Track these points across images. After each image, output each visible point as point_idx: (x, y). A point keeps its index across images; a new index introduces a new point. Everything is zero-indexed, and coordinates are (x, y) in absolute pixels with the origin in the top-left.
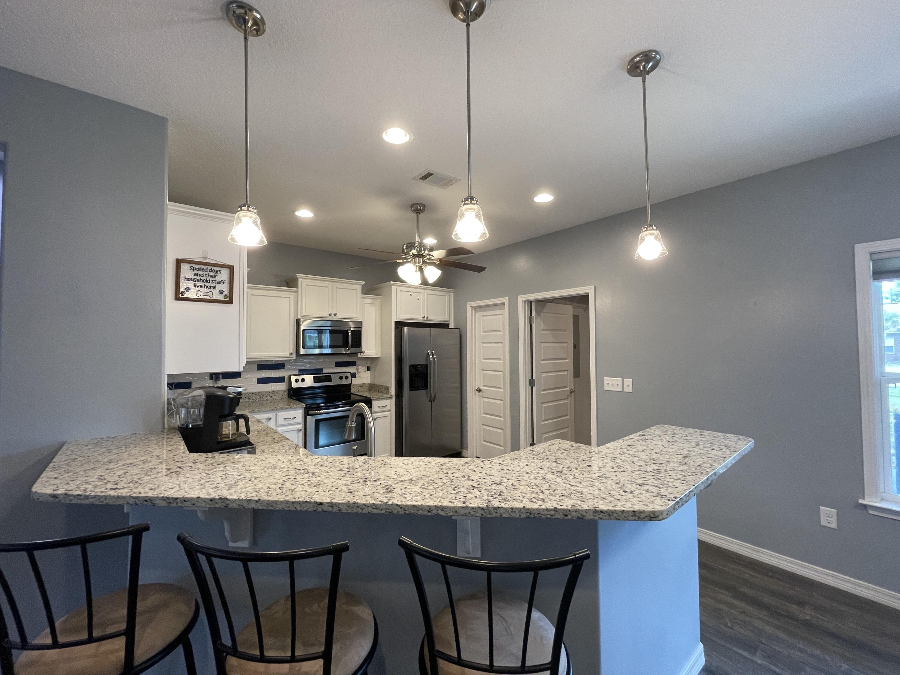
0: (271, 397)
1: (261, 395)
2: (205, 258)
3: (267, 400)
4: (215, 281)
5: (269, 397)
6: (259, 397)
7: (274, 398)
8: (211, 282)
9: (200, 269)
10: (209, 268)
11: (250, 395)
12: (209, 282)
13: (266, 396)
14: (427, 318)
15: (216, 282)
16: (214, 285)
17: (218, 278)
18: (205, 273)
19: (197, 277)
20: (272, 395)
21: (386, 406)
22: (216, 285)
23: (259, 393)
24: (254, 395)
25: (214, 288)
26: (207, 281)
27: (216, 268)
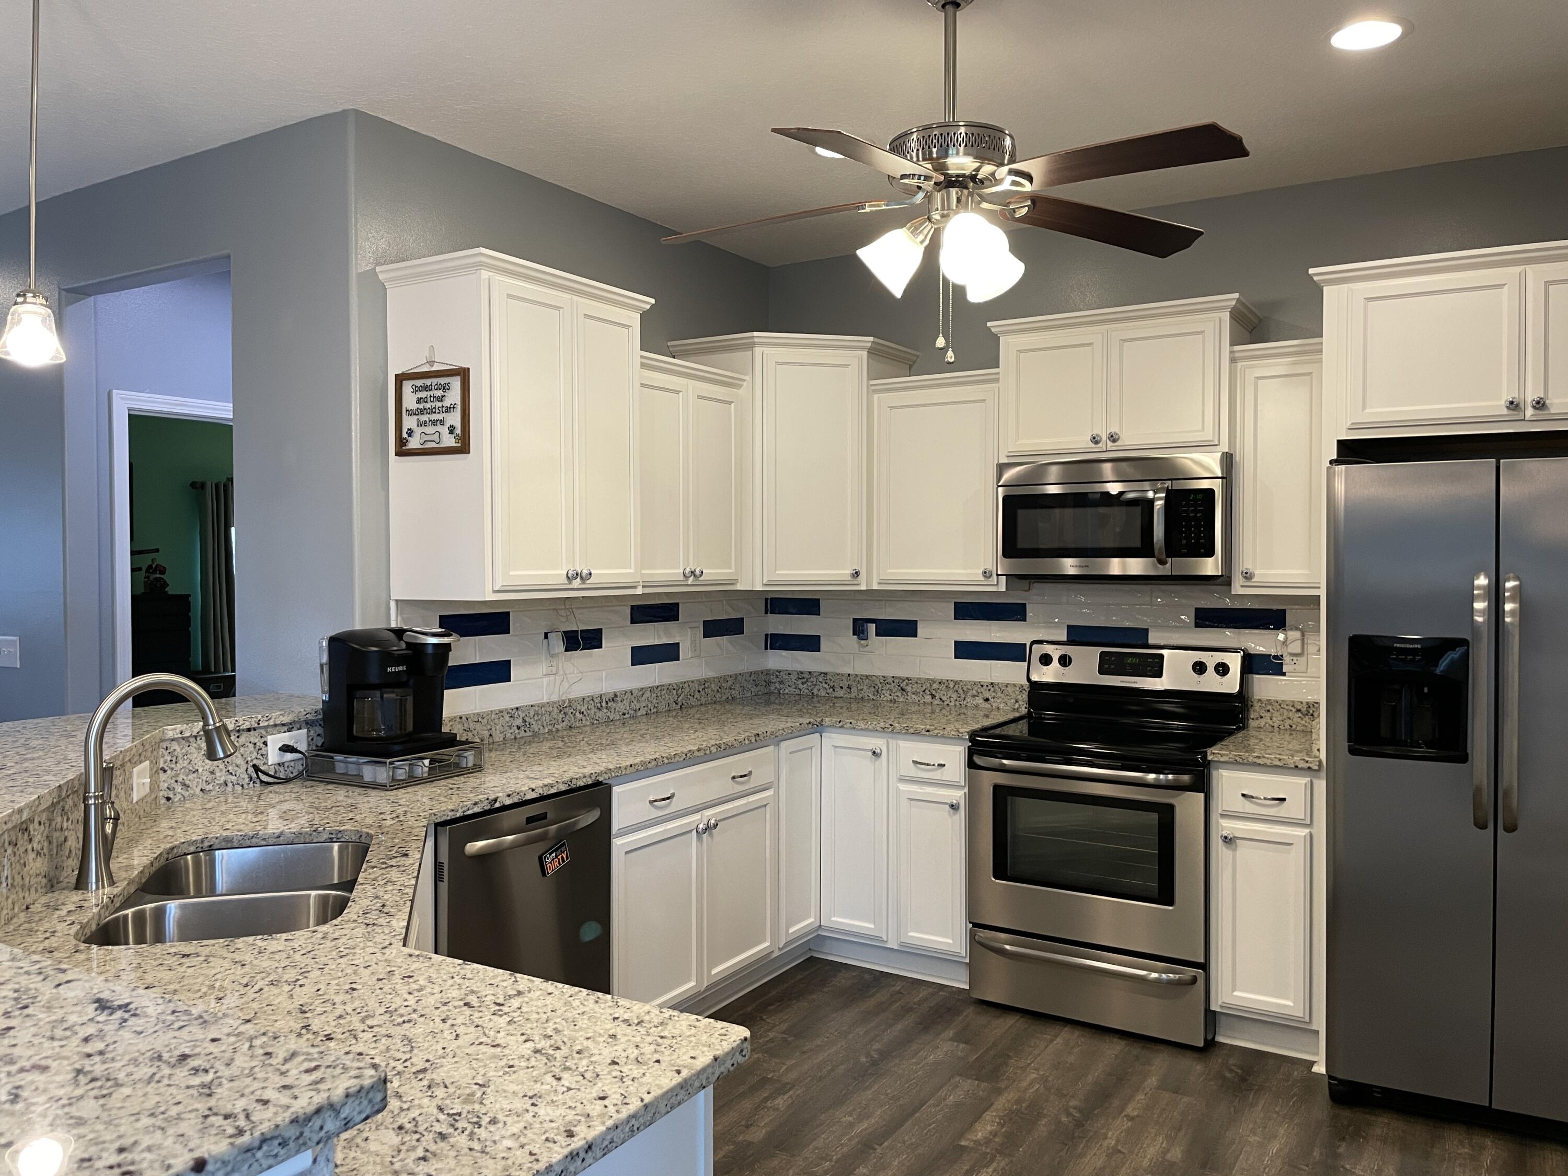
0: (987, 700)
1: (960, 691)
2: (431, 363)
3: (977, 706)
4: (443, 407)
5: (979, 700)
6: (955, 696)
7: (995, 705)
8: (437, 411)
9: (426, 388)
10: (435, 381)
11: (935, 686)
12: (435, 413)
13: (974, 696)
14: (1540, 405)
15: (444, 409)
16: (440, 417)
17: (447, 403)
18: (429, 393)
19: (421, 406)
20: (987, 695)
21: (1284, 800)
22: (444, 415)
23: (956, 683)
24: (943, 687)
25: (442, 422)
26: (432, 411)
27: (442, 381)
